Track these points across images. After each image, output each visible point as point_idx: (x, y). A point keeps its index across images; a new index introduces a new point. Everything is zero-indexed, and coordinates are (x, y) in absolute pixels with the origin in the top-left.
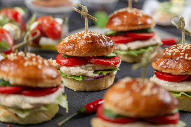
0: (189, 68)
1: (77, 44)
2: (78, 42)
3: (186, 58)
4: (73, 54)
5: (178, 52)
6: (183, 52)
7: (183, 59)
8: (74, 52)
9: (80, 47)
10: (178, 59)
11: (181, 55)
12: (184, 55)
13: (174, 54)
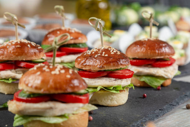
0: (105, 63)
1: (7, 49)
2: (8, 47)
3: (103, 55)
4: (3, 58)
5: (97, 51)
6: (101, 51)
7: (101, 56)
8: (4, 56)
9: (9, 51)
10: (96, 56)
11: (98, 53)
12: (102, 53)
13: (94, 52)
